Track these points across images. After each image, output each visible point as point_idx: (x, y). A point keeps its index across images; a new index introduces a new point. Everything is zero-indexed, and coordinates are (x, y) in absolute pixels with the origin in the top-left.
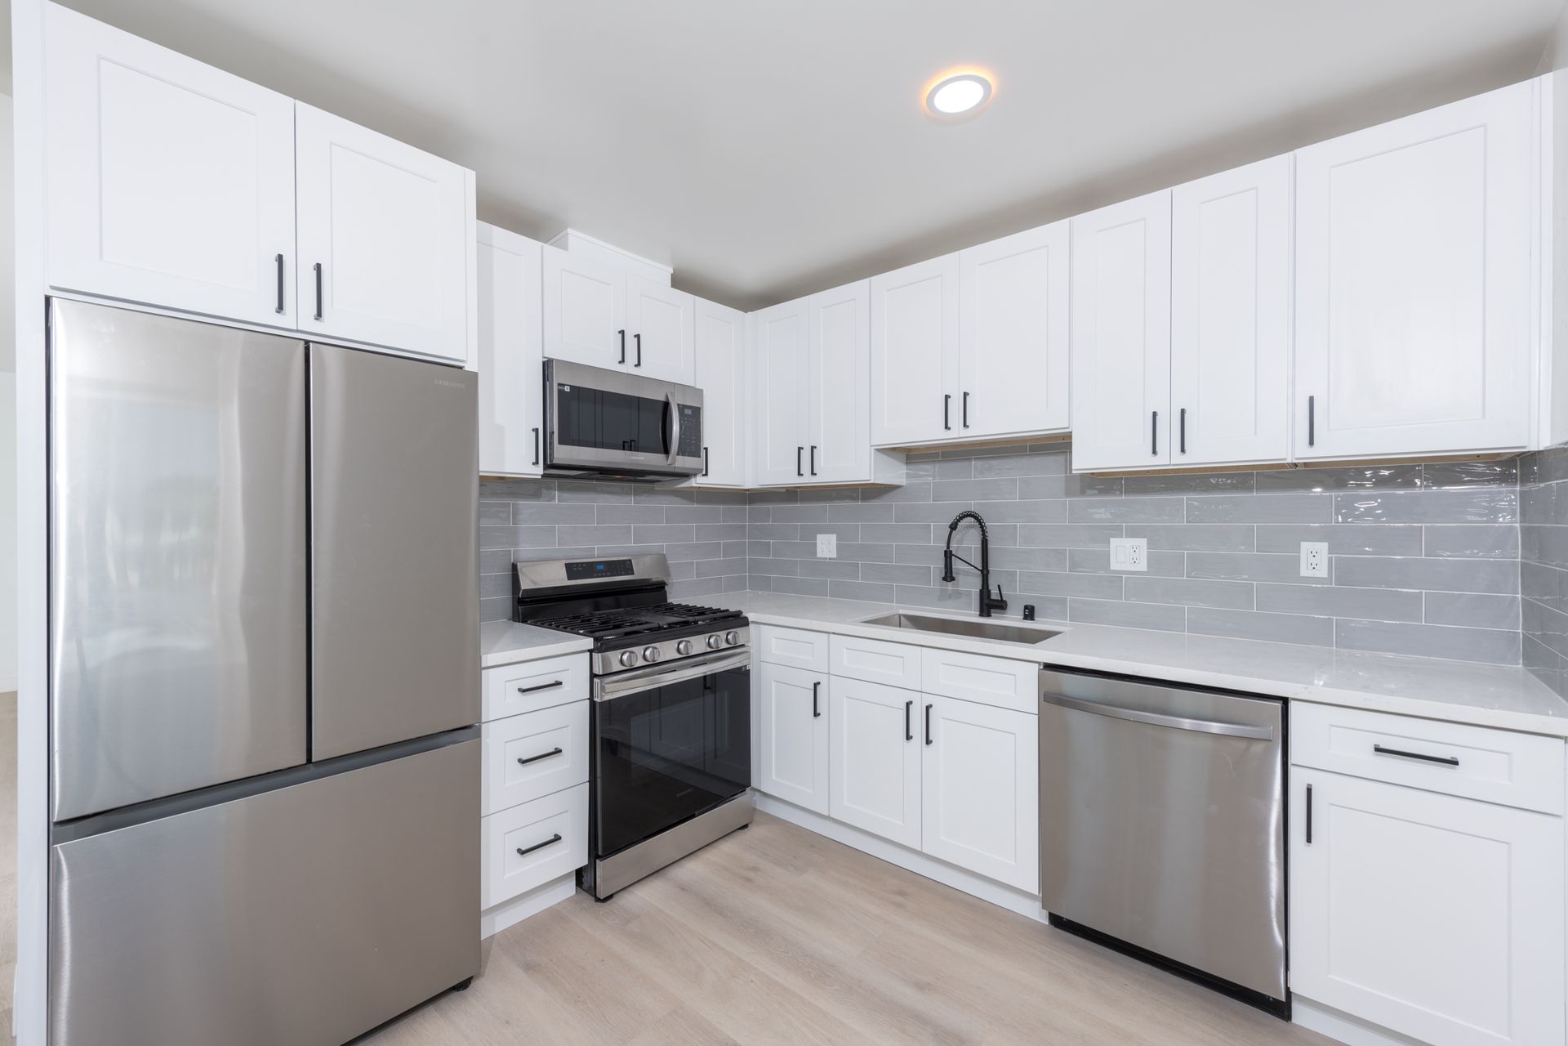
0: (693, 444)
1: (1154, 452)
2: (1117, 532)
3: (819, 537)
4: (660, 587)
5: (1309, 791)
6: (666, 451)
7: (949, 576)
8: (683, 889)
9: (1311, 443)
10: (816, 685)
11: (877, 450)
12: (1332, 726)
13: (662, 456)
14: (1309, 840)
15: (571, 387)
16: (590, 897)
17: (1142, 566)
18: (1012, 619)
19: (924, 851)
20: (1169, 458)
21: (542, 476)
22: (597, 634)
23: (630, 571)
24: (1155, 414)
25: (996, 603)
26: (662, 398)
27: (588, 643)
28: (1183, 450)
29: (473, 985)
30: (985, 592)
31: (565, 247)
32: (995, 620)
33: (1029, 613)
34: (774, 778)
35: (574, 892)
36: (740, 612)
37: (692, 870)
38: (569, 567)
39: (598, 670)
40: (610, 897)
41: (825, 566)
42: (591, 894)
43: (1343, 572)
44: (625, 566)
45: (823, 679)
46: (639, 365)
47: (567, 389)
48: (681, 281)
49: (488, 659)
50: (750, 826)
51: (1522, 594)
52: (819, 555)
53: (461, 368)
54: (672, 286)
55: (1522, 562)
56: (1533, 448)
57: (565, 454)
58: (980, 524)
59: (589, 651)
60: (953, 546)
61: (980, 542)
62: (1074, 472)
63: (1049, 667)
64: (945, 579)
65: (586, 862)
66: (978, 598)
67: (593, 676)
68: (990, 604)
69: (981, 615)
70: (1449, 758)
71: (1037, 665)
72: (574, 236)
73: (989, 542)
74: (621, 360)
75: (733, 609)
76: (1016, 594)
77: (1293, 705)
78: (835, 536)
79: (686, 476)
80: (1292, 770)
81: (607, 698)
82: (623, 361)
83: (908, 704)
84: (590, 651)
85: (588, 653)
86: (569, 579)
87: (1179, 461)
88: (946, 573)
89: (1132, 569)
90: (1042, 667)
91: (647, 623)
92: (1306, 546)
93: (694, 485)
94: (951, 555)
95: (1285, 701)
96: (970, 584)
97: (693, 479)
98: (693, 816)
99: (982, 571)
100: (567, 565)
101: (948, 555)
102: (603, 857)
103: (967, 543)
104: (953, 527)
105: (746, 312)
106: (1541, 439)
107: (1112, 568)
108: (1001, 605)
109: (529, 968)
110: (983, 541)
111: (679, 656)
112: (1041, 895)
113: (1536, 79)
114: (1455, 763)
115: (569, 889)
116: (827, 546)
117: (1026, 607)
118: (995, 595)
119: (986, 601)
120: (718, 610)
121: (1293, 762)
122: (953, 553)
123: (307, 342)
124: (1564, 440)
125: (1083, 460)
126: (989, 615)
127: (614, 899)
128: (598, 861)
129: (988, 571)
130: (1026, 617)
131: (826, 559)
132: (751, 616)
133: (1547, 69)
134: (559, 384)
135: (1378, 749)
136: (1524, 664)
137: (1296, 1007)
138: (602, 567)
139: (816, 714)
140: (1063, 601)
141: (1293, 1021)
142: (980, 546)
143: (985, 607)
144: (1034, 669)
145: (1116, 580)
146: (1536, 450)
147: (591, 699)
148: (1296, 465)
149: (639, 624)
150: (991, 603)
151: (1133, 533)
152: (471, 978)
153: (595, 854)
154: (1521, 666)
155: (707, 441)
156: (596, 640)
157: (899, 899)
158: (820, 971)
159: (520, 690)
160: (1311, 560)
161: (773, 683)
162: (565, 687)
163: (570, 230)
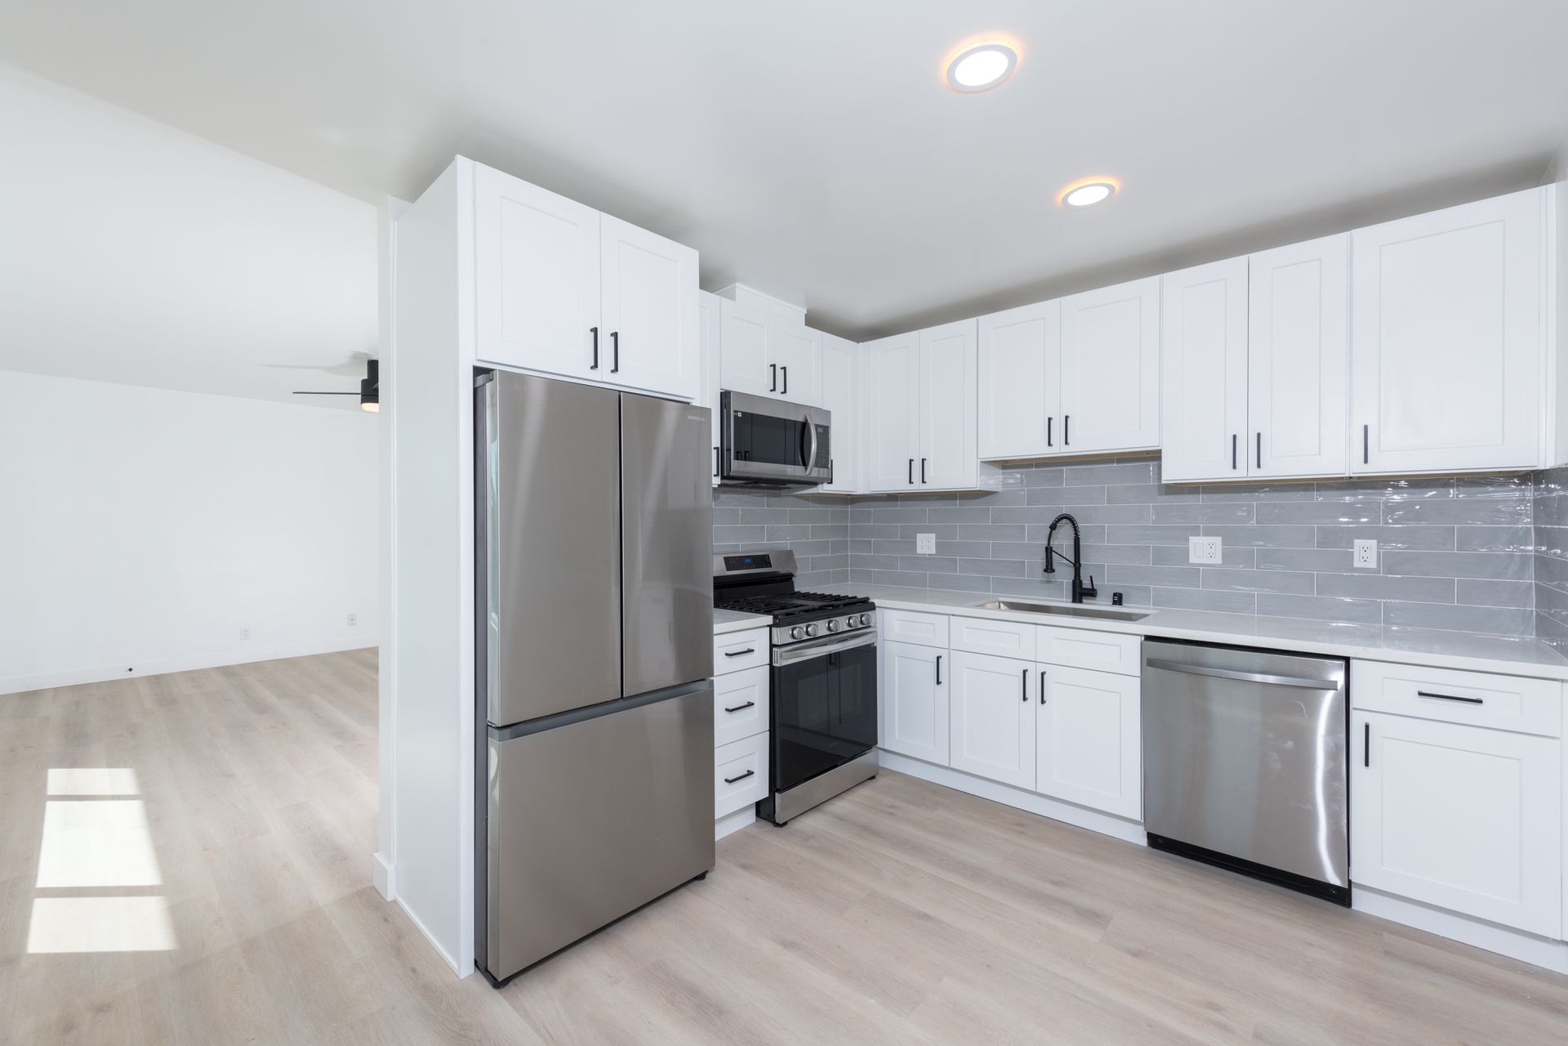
0: (824, 460)
1: (1234, 467)
2: (1195, 531)
3: (919, 536)
4: (789, 578)
5: (1367, 727)
6: (805, 464)
7: (1049, 568)
8: (840, 819)
9: (1366, 461)
10: (938, 658)
11: (982, 462)
12: (1386, 678)
13: (801, 468)
14: (1367, 764)
15: (743, 413)
16: (769, 823)
17: (1218, 560)
18: (1103, 604)
19: (1038, 791)
20: (1246, 471)
21: (719, 485)
22: (776, 612)
23: (768, 564)
24: (1235, 437)
25: (1087, 592)
26: (801, 419)
27: (768, 619)
28: (1259, 466)
29: (708, 876)
30: (1077, 583)
31: (732, 297)
32: (1087, 604)
33: (1118, 599)
34: (897, 737)
35: (754, 820)
36: (868, 598)
37: (841, 806)
38: (727, 560)
39: (775, 642)
40: (785, 824)
41: (927, 560)
42: (770, 821)
43: (1389, 562)
44: (763, 560)
45: (944, 654)
46: (785, 392)
47: (740, 415)
48: (814, 320)
49: (717, 628)
50: (877, 777)
51: (1535, 579)
52: (919, 551)
53: (688, 403)
54: (806, 324)
55: (1535, 556)
56: (1541, 467)
57: (737, 467)
58: (1074, 525)
59: (768, 626)
60: (1054, 543)
61: (1073, 540)
62: (1163, 482)
63: (1148, 638)
64: (1045, 571)
65: (766, 794)
66: (1071, 588)
67: (772, 646)
68: (1081, 592)
69: (1074, 601)
70: (1475, 698)
71: (1139, 637)
72: (740, 288)
73: (1081, 541)
74: (772, 388)
75: (860, 596)
76: (1106, 584)
77: (1353, 663)
78: (934, 535)
79: (814, 484)
80: (1353, 713)
81: (785, 663)
82: (774, 390)
83: (1025, 672)
84: (770, 627)
85: (768, 628)
86: (728, 570)
87: (1255, 474)
88: (1047, 566)
89: (1209, 562)
90: (1143, 638)
91: (802, 605)
92: (1358, 543)
93: (821, 492)
94: (1052, 551)
95: (1347, 660)
96: (1064, 574)
97: (820, 486)
98: (836, 766)
99: (1075, 565)
100: (725, 559)
101: (1049, 551)
102: (780, 791)
103: (1063, 541)
104: (1053, 527)
105: (858, 342)
106: (1547, 461)
107: (1191, 561)
108: (1092, 593)
109: (745, 867)
110: (1075, 539)
111: (828, 633)
112: (1143, 821)
113: (1544, 187)
114: (1480, 702)
115: (750, 817)
116: (926, 544)
117: (1115, 594)
118: (1086, 584)
119: (1078, 590)
120: (847, 597)
121: (1355, 707)
122: (1054, 549)
123: (620, 391)
124: (1566, 462)
125: (1171, 473)
126: (1081, 602)
127: (789, 825)
128: (776, 794)
129: (1080, 565)
130: (1115, 603)
131: (925, 555)
132: (877, 602)
133: (1550, 180)
134: (735, 411)
135: (1421, 694)
136: (1537, 635)
137: (1354, 891)
138: (748, 561)
139: (938, 683)
140: (1147, 590)
141: (1355, 906)
142: (1073, 543)
143: (1077, 595)
144: (1138, 640)
145: (1194, 573)
146: (1543, 468)
147: (771, 664)
148: (1351, 478)
149: (794, 607)
150: (1083, 591)
151: (1209, 533)
152: (707, 872)
153: (773, 788)
154: (1534, 637)
155: (833, 456)
156: (775, 617)
157: (1019, 828)
158: (976, 873)
159: (727, 654)
160: (1363, 554)
161: (896, 658)
162: (755, 654)
163: (737, 284)
